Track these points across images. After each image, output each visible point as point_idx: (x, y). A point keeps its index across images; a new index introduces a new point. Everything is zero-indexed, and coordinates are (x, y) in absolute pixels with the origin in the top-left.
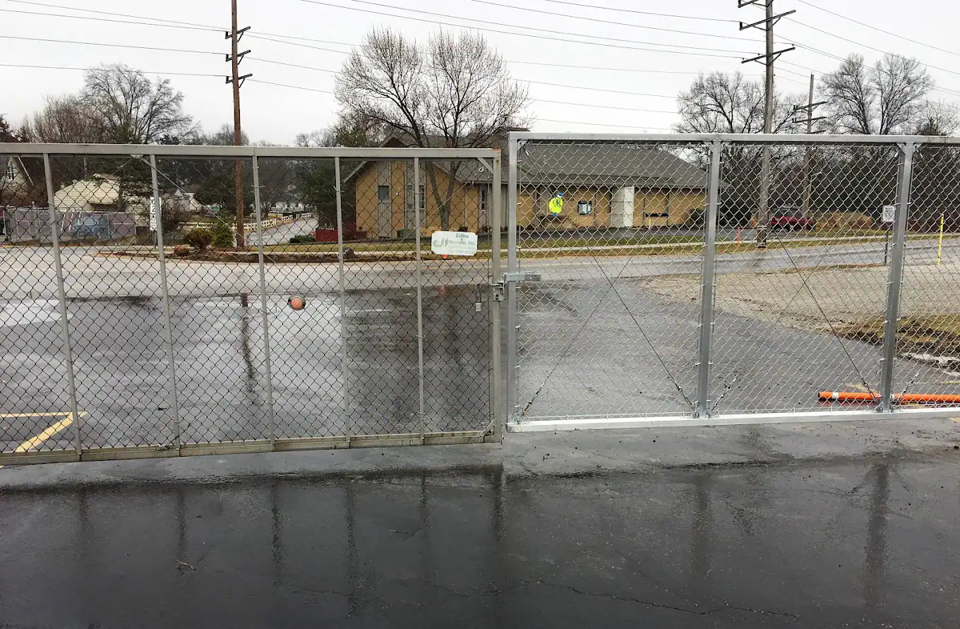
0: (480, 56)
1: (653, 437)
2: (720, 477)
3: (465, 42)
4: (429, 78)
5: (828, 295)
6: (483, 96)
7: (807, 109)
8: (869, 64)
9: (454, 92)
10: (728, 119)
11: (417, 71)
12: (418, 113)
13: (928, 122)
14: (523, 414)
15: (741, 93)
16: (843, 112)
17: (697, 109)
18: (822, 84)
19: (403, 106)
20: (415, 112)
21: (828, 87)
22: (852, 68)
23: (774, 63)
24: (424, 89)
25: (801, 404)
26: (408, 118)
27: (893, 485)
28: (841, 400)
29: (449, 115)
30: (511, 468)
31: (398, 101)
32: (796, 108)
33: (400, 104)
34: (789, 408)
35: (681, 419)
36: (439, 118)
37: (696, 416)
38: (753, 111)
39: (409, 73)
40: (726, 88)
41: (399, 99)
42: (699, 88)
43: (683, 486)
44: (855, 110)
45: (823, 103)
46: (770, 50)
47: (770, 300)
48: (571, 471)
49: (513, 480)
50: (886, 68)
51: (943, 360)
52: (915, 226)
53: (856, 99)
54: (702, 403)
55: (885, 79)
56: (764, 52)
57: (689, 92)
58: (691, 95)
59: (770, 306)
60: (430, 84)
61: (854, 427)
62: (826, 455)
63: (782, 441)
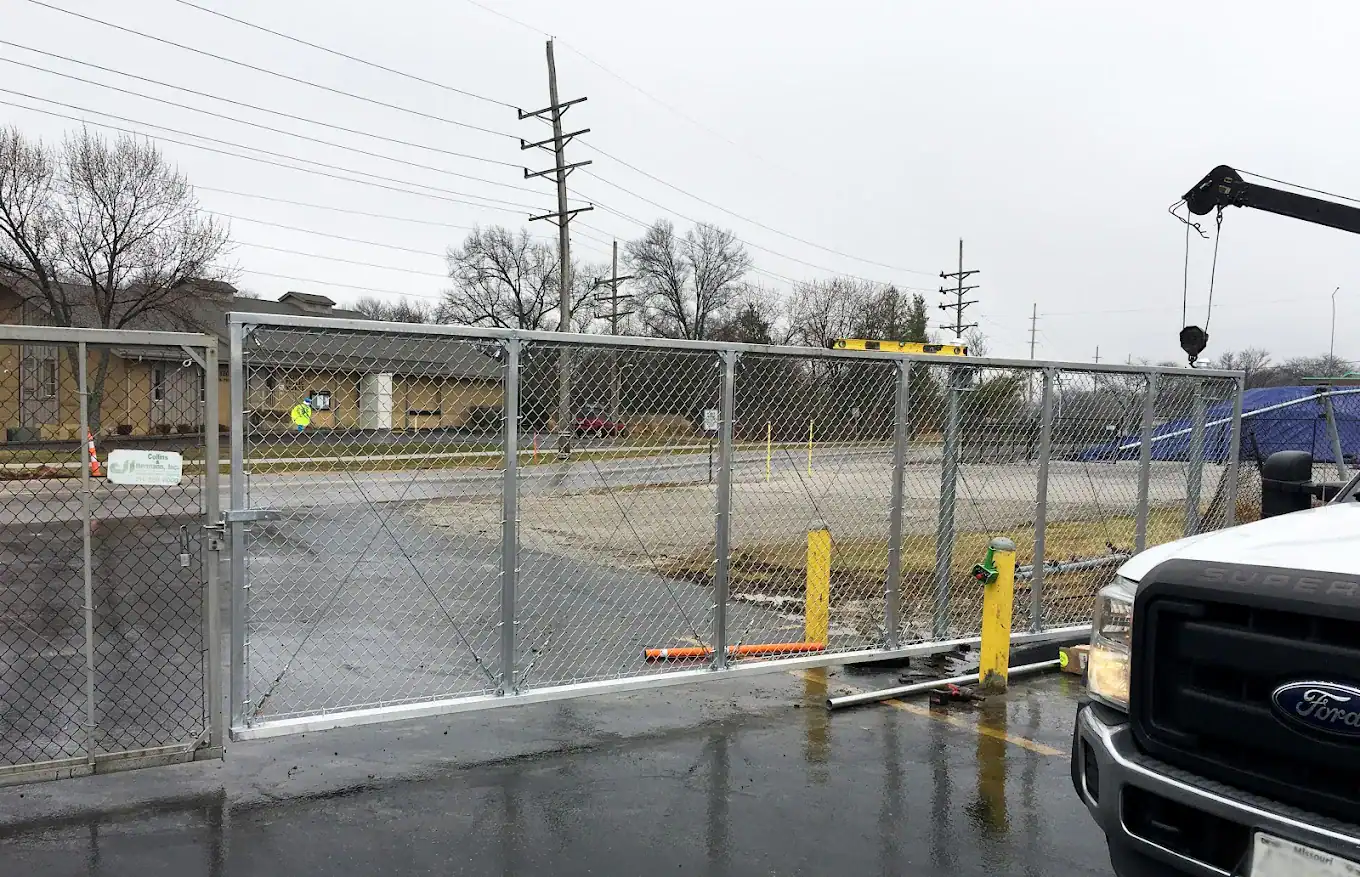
0: (150, 173)
1: (443, 728)
2: (532, 773)
3: (127, 153)
4: (64, 198)
5: (647, 523)
6: (156, 231)
7: (611, 283)
8: (679, 233)
9: (106, 222)
10: (515, 290)
11: (43, 186)
12: (44, 248)
13: (747, 308)
14: (256, 713)
15: (529, 256)
16: (653, 291)
17: (473, 273)
18: (627, 253)
19: (19, 237)
20: (41, 248)
21: (635, 257)
22: (661, 236)
23: (569, 224)
24: (54, 212)
25: (625, 667)
26: (28, 255)
27: (733, 760)
28: (671, 658)
29: (99, 255)
30: (238, 794)
31: (9, 228)
32: (598, 283)
33: (13, 233)
34: (614, 674)
35: (480, 700)
36: (82, 259)
37: (501, 693)
38: (545, 280)
39: (29, 190)
40: (510, 248)
41: (12, 225)
42: (475, 245)
43: (484, 790)
44: (666, 288)
45: (630, 277)
46: (564, 209)
47: (579, 531)
48: (332, 787)
49: (243, 811)
50: (699, 240)
51: (778, 600)
52: (740, 434)
53: (667, 274)
54: (507, 676)
55: (698, 253)
56: (557, 210)
57: (462, 250)
58: (464, 254)
59: (581, 539)
60: (65, 207)
61: (687, 691)
62: (658, 730)
63: (605, 718)
